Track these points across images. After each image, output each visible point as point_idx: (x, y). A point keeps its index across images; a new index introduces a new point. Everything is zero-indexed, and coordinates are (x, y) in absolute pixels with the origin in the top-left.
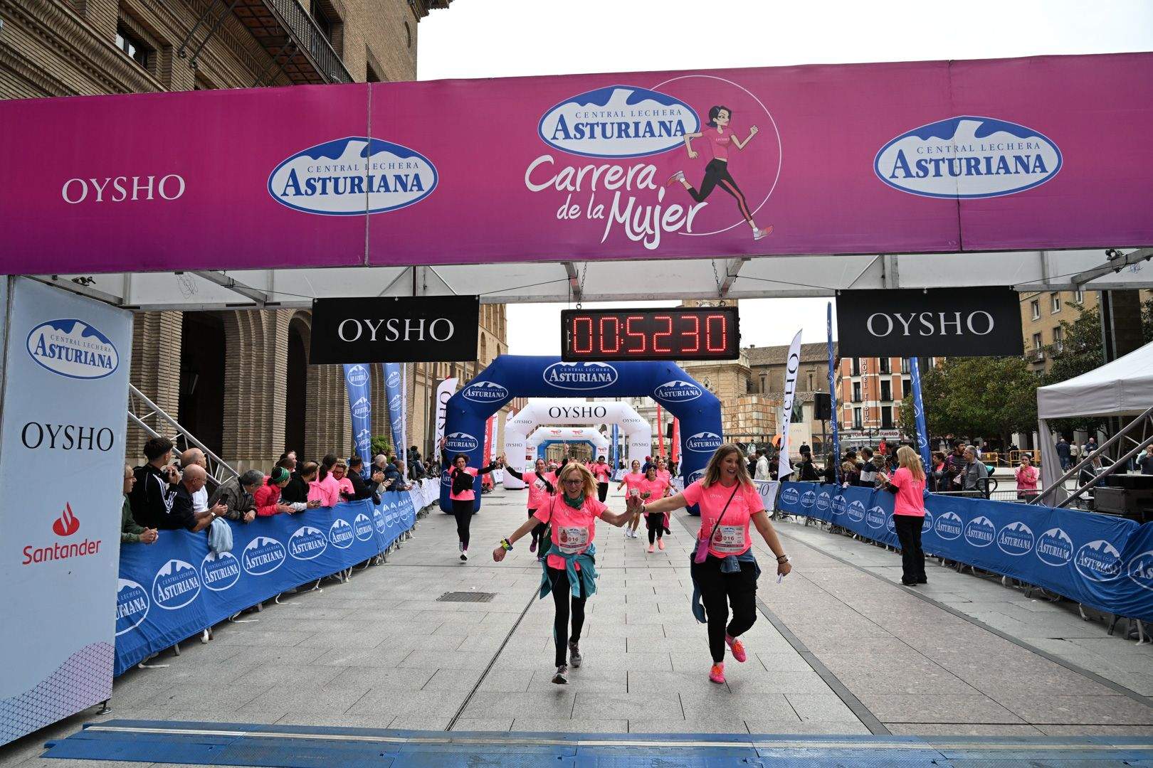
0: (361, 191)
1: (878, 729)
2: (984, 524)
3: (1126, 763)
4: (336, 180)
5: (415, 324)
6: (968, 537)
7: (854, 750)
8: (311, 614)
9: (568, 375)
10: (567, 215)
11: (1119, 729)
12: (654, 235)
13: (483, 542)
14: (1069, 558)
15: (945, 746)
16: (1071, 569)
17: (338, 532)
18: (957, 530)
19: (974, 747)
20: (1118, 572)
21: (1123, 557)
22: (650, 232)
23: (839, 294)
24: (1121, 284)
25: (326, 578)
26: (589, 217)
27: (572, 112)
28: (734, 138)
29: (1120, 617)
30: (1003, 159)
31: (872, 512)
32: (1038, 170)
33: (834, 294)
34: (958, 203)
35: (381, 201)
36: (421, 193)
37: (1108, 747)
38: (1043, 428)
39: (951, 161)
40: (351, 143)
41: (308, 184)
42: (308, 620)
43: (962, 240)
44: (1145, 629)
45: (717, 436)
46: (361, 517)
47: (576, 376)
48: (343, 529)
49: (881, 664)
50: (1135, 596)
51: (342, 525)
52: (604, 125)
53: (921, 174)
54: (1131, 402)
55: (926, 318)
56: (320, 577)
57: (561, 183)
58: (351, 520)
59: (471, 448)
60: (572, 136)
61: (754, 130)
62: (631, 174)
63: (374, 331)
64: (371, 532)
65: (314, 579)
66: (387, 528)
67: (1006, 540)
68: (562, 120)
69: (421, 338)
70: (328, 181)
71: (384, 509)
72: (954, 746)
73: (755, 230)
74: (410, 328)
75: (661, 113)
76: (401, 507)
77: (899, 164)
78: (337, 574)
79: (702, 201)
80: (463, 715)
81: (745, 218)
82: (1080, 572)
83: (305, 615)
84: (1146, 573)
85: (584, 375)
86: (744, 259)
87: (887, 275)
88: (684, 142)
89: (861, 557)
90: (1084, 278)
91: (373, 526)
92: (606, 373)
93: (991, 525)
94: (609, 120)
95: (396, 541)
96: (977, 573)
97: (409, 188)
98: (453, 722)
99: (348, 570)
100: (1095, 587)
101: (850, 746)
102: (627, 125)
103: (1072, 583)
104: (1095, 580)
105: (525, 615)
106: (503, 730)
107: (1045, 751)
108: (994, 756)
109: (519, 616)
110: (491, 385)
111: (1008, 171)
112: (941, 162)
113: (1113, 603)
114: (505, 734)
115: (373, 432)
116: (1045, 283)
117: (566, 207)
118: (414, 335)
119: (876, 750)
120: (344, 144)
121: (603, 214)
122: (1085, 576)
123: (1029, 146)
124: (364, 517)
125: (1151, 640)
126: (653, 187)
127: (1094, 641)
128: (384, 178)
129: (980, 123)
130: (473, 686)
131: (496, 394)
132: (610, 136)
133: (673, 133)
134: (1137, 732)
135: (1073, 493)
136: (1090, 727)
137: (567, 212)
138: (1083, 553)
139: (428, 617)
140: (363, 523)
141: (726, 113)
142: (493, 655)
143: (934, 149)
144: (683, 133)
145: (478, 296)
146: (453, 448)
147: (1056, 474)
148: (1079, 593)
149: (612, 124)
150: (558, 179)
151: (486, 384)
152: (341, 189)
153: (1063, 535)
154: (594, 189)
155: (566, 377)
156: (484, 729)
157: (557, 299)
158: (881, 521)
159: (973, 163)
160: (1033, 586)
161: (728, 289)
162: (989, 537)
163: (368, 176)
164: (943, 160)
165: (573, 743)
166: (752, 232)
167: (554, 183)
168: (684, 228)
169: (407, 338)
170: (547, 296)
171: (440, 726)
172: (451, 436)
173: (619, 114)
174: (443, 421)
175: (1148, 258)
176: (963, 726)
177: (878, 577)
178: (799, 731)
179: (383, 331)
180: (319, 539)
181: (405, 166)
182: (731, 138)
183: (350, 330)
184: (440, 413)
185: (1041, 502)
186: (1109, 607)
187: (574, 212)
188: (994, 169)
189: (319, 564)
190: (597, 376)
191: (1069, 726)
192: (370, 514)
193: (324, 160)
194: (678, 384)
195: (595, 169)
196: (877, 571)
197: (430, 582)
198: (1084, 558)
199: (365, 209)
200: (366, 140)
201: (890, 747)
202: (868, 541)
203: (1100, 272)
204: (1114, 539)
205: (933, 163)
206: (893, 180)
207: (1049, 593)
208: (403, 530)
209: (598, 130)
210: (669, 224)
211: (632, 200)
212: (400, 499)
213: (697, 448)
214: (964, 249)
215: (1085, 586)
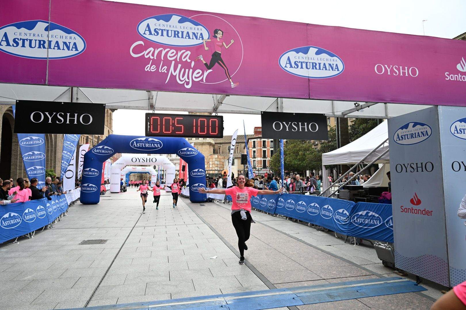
0: (44, 47)
1: (272, 287)
2: (303, 204)
3: (358, 291)
4: (31, 41)
5: (72, 116)
6: (297, 209)
7: (264, 297)
8: (13, 255)
9: (141, 144)
10: (150, 69)
11: (353, 278)
12: (189, 82)
13: (101, 217)
14: (332, 215)
15: (297, 291)
16: (332, 219)
17: (27, 214)
18: (293, 206)
19: (307, 291)
20: (348, 220)
21: (350, 215)
22: (187, 80)
23: (262, 113)
24: (358, 116)
25: (21, 237)
26: (160, 71)
27: (153, 22)
28: (224, 43)
29: (348, 236)
30: (324, 64)
31: (262, 200)
32: (336, 70)
33: (260, 113)
34: (309, 80)
35: (54, 54)
36: (77, 52)
37: (351, 286)
38: (324, 168)
39: (307, 63)
40: (39, 23)
41: (14, 41)
42: (11, 258)
43: (310, 94)
44: (356, 240)
45: (203, 171)
46: (40, 207)
47: (144, 145)
48: (30, 213)
49: (270, 260)
50: (353, 229)
51: (30, 211)
52: (168, 31)
53: (296, 67)
54: (353, 159)
55: (294, 124)
56: (17, 236)
57: (147, 54)
58: (35, 209)
59: (96, 175)
60: (153, 34)
61: (232, 41)
62: (179, 54)
63: (50, 118)
64: (45, 214)
65: (14, 237)
66: (54, 212)
67: (310, 210)
68: (148, 26)
69: (76, 123)
70: (26, 41)
71: (52, 203)
72: (300, 291)
73: (232, 83)
74: (69, 118)
75: (193, 29)
76: (61, 202)
77: (288, 62)
78: (28, 235)
79: (210, 69)
80: (93, 299)
81: (228, 78)
82: (335, 220)
83: (9, 256)
84: (357, 220)
85: (148, 144)
86: (227, 95)
87: (279, 107)
88: (203, 43)
89: (259, 218)
90: (347, 113)
91: (46, 211)
92: (158, 144)
93: (305, 204)
94: (170, 29)
95: (58, 218)
96: (300, 222)
97: (71, 49)
98: (88, 303)
99: (33, 232)
100: (341, 226)
101: (263, 295)
102: (178, 32)
103: (333, 225)
104: (341, 223)
105: (122, 249)
106: (113, 304)
107: (331, 290)
108: (314, 293)
109: (119, 249)
110: (106, 147)
111: (326, 69)
112: (303, 63)
113: (347, 232)
114: (114, 306)
115: (47, 168)
116: (333, 114)
117: (149, 65)
118: (72, 121)
119: (272, 296)
120: (36, 23)
121: (166, 71)
122: (338, 222)
123: (333, 60)
124: (42, 207)
125: (358, 244)
126: (189, 61)
127: (341, 245)
128: (57, 42)
129: (317, 49)
130: (97, 284)
131: (108, 152)
132: (170, 36)
133: (198, 38)
134: (359, 279)
135: (333, 192)
136: (344, 278)
137: (150, 68)
138: (336, 214)
139: (74, 253)
140: (41, 210)
141: (221, 33)
142: (107, 269)
143: (301, 58)
144: (203, 39)
145: (105, 104)
146: (87, 175)
147: (327, 185)
148: (335, 228)
149: (172, 31)
150: (145, 52)
151: (103, 147)
152: (33, 45)
153: (330, 207)
154: (162, 59)
155: (140, 145)
156: (104, 305)
157: (143, 109)
158: (265, 204)
159: (314, 64)
160: (319, 226)
161: (217, 109)
162: (304, 209)
163: (48, 41)
164: (304, 62)
165: (147, 307)
166: (231, 85)
167: (144, 54)
168: (202, 80)
169: (68, 122)
170: (137, 107)
171: (81, 305)
172: (86, 169)
173: (175, 27)
174: (83, 163)
175: (369, 107)
176: (302, 282)
177: (265, 225)
178: (242, 291)
179: (55, 118)
180: (17, 218)
181: (69, 38)
182: (223, 43)
183: (37, 117)
184: (81, 159)
185: (322, 195)
186: (345, 233)
187: (153, 68)
188: (321, 68)
189: (17, 230)
190: (154, 145)
191: (337, 279)
192: (45, 206)
193: (23, 30)
194: (188, 149)
195: (163, 50)
196: (265, 223)
197: (75, 236)
198: (337, 215)
199: (47, 57)
200: (48, 23)
201: (278, 294)
202: (260, 211)
203: (351, 111)
204: (347, 208)
205: (300, 63)
206: (286, 68)
207: (324, 228)
208: (62, 212)
209: (165, 33)
210: (196, 78)
211: (180, 66)
212: (60, 198)
213: (195, 175)
214: (310, 98)
215: (337, 226)
